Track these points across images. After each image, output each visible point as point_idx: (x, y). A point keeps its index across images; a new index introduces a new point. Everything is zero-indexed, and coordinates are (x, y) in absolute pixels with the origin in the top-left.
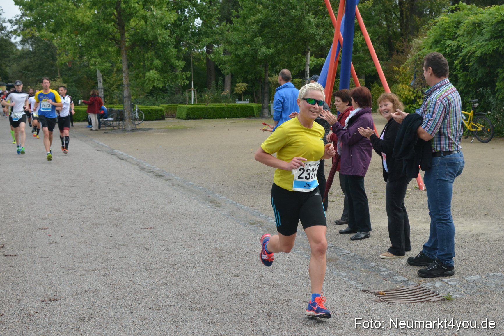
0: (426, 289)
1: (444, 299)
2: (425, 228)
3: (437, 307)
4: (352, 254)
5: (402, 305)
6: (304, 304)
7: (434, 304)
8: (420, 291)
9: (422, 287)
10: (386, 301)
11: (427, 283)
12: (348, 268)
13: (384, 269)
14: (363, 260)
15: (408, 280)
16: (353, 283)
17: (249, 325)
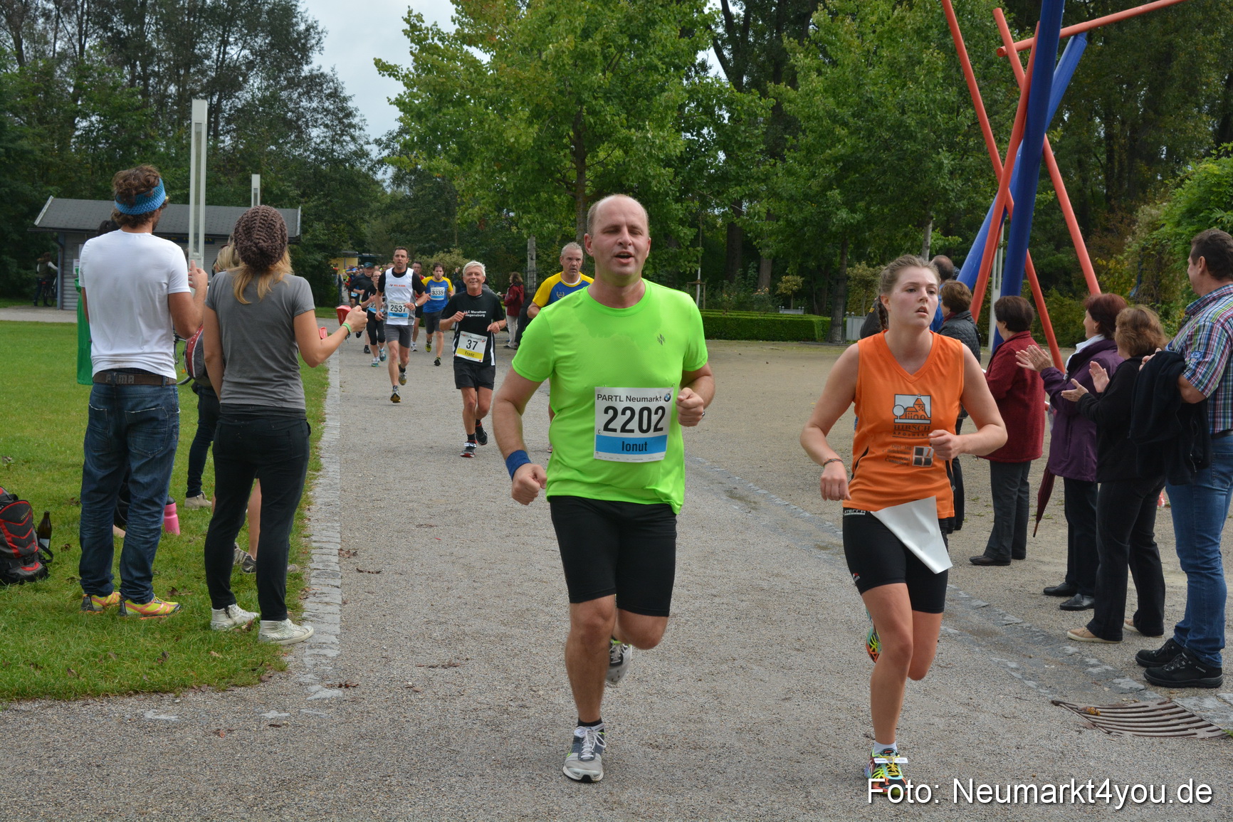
0: (1185, 711)
1: (1227, 737)
2: (1172, 585)
3: (1211, 751)
4: (1025, 625)
5: (1137, 739)
6: (937, 719)
7: (1204, 744)
8: (1171, 714)
9: (1176, 707)
10: (1103, 727)
11: (1187, 700)
12: (1018, 652)
13: (1093, 661)
14: (1048, 639)
15: (1146, 689)
16: (1031, 684)
17: (829, 751)
